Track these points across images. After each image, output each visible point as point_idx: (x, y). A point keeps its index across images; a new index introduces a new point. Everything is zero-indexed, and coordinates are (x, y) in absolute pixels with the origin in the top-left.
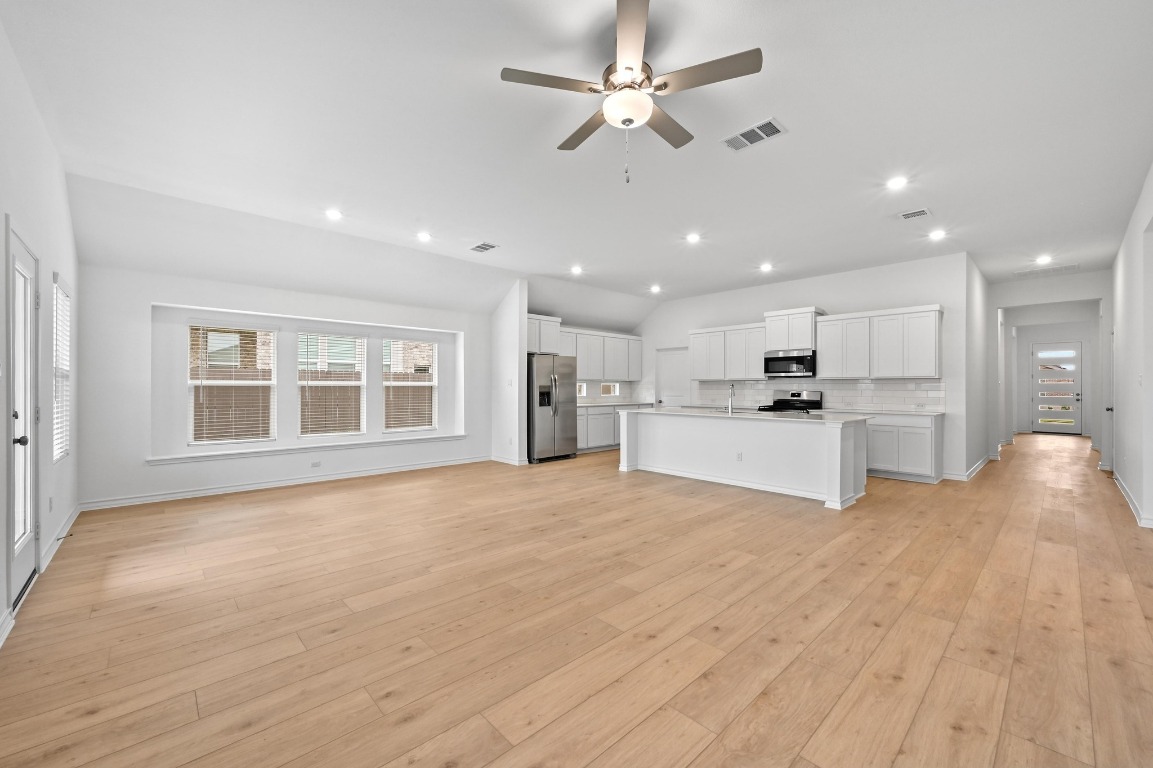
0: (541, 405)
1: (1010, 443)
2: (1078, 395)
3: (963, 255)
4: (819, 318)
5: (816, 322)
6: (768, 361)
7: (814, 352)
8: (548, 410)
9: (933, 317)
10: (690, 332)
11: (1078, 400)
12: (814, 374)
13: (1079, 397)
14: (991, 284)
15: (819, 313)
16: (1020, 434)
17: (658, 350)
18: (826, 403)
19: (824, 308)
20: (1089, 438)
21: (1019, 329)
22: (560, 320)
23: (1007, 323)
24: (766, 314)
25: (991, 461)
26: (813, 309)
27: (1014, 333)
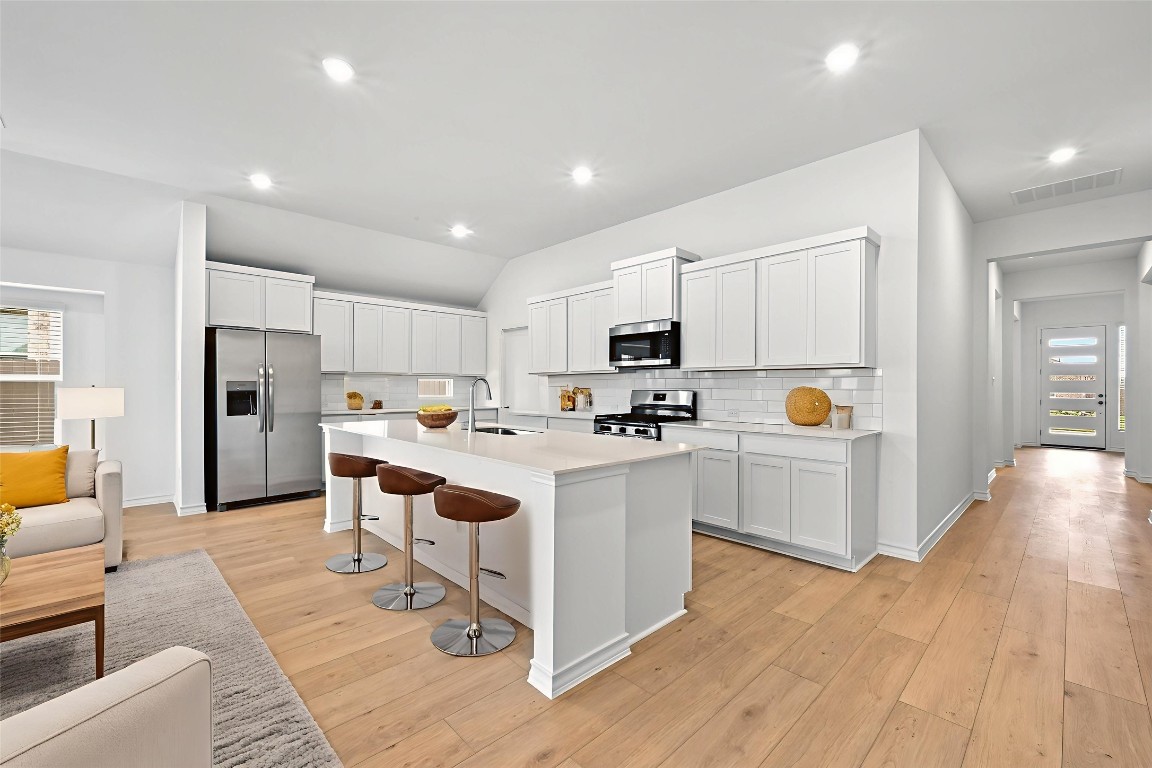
0: (230, 413)
1: (1009, 465)
2: (1101, 396)
3: (914, 135)
4: (686, 267)
5: (680, 275)
6: (615, 341)
7: (676, 326)
8: (250, 423)
9: (857, 251)
10: (529, 301)
11: (1101, 403)
12: (676, 362)
13: (1103, 399)
14: (978, 218)
15: (685, 259)
16: (1024, 447)
17: (505, 331)
18: (703, 410)
19: (690, 248)
20: (1120, 454)
21: (1024, 305)
22: (312, 279)
23: (1005, 294)
24: (614, 266)
25: (977, 503)
26: (673, 252)
27: (1016, 313)
